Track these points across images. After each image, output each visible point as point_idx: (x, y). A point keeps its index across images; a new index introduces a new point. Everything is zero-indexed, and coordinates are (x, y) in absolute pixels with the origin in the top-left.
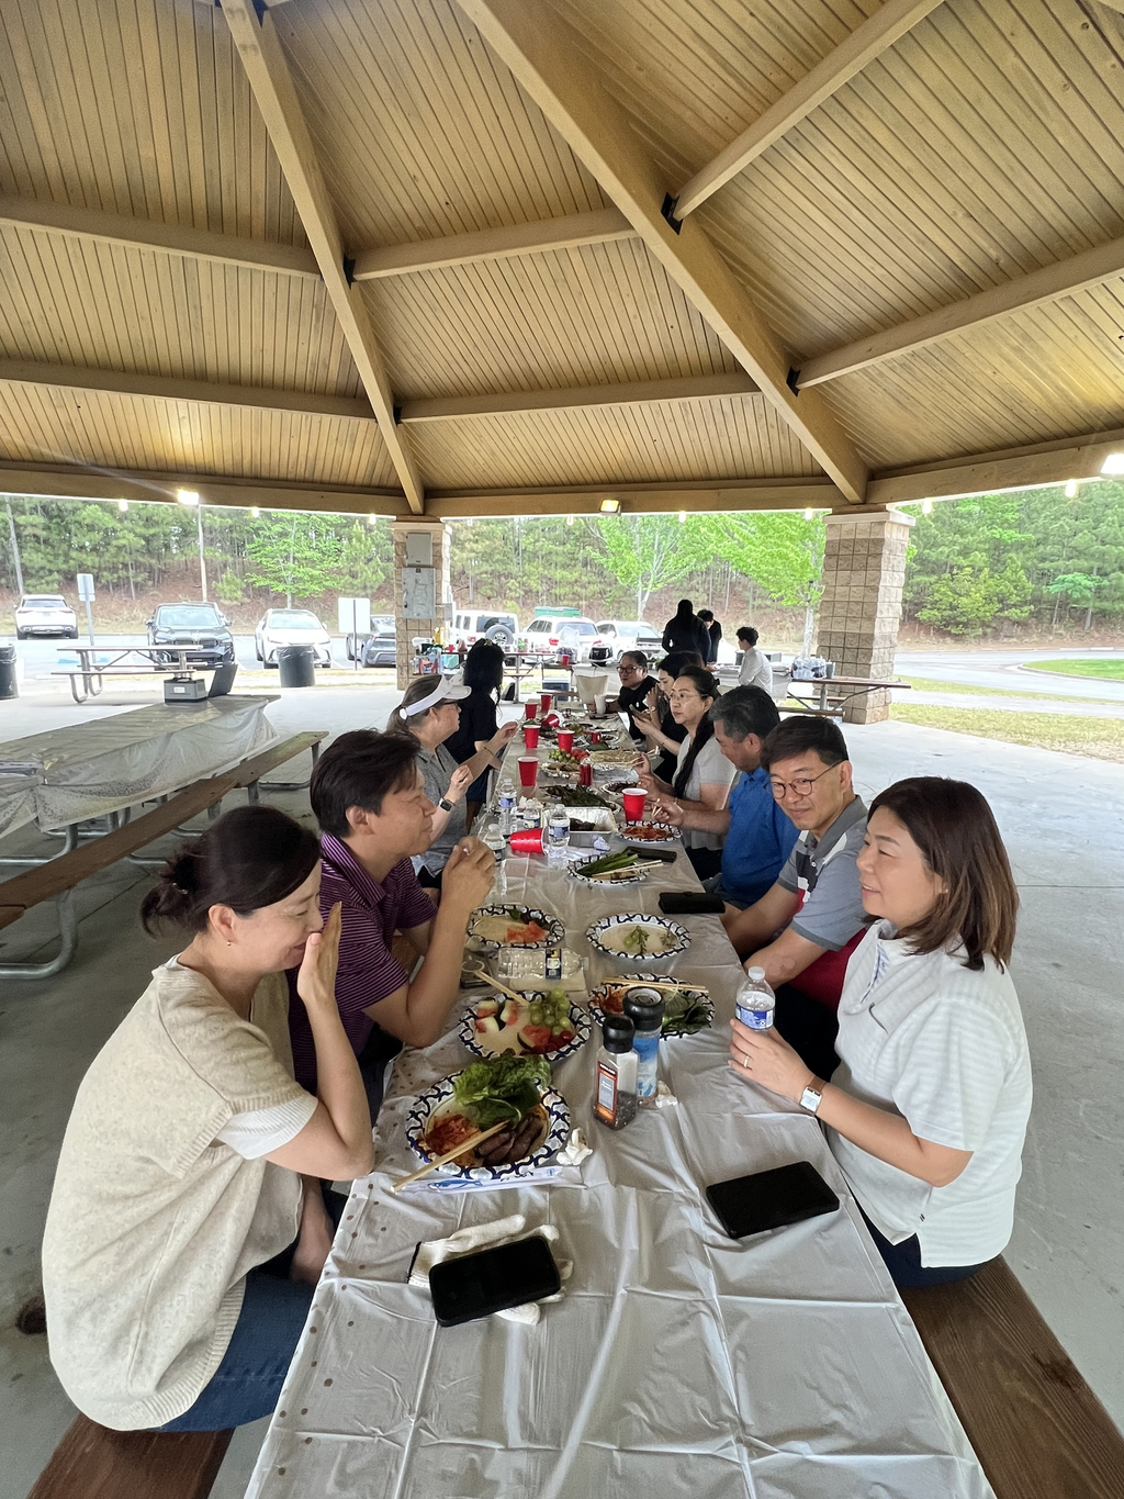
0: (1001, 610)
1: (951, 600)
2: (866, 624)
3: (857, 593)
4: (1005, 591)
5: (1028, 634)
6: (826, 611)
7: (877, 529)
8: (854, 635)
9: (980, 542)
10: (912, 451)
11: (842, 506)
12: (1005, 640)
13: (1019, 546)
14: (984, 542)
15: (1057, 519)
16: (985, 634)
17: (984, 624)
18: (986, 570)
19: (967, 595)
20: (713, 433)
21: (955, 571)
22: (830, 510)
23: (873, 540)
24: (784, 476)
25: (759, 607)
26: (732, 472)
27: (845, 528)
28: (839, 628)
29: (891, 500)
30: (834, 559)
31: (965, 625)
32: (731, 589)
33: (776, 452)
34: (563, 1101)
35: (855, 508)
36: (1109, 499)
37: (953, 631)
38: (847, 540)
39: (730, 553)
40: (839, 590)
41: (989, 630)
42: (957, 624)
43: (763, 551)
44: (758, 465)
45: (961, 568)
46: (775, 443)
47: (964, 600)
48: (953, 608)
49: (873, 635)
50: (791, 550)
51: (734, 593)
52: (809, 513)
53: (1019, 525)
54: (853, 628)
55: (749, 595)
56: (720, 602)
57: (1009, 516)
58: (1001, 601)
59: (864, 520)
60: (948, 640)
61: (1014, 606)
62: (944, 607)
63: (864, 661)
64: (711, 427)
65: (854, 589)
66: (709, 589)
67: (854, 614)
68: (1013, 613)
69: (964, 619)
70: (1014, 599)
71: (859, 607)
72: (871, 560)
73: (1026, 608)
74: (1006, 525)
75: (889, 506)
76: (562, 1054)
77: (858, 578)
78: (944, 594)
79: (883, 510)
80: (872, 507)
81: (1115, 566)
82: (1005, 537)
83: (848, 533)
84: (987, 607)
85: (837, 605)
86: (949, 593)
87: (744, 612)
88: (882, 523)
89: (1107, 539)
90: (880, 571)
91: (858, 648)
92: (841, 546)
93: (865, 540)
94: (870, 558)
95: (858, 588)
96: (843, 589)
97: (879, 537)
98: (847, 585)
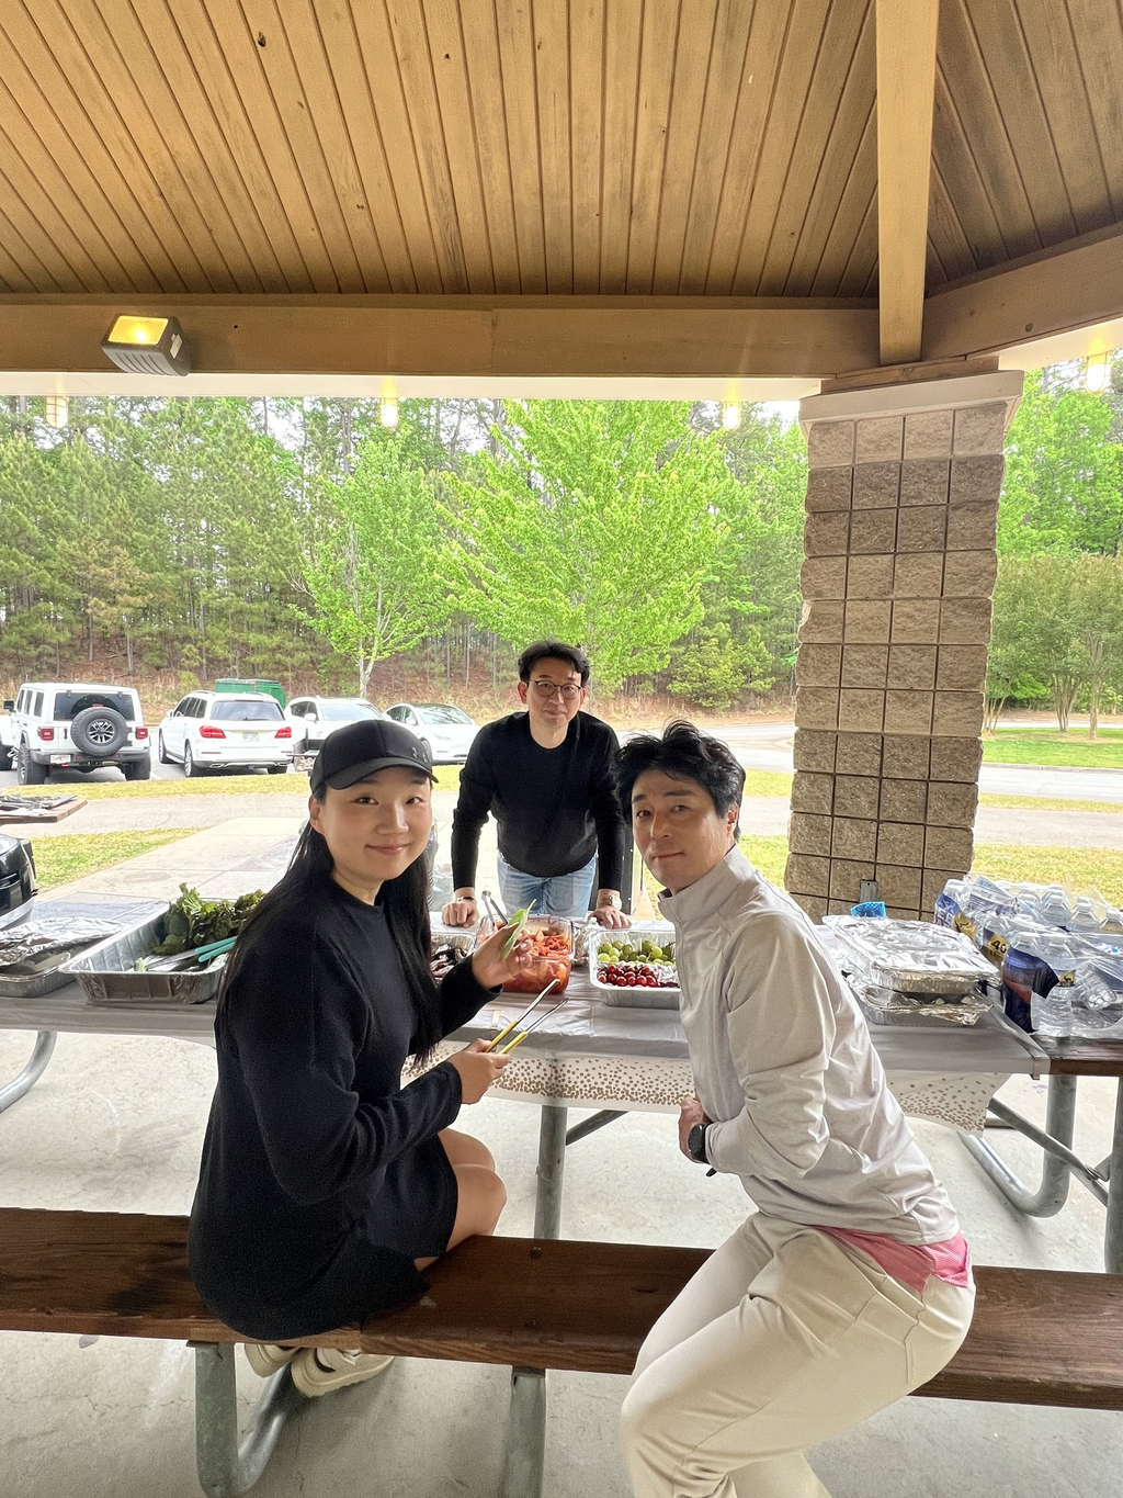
0: (746, 681)
1: (701, 671)
2: (950, 710)
3: (917, 620)
4: (749, 662)
5: (770, 706)
6: (819, 674)
7: (976, 427)
8: (911, 742)
9: (721, 612)
12: (752, 712)
13: (755, 618)
15: (788, 591)
16: (732, 707)
17: (732, 696)
18: (730, 642)
19: (715, 666)
21: (702, 642)
23: (962, 462)
27: (868, 431)
28: (865, 722)
29: (1015, 340)
30: (839, 523)
31: (716, 697)
37: (704, 704)
39: (475, 606)
40: (860, 611)
41: (736, 703)
42: (707, 697)
45: (707, 639)
47: (714, 672)
48: (703, 679)
53: (754, 598)
54: (907, 721)
56: (460, 674)
57: (744, 587)
58: (744, 673)
60: (700, 713)
61: (758, 677)
62: (694, 679)
66: (446, 658)
68: (758, 685)
69: (714, 691)
70: (758, 670)
71: (928, 661)
72: (959, 521)
73: (768, 680)
77: (919, 574)
78: (693, 665)
80: (951, 363)
82: (744, 608)
83: (880, 444)
84: (734, 680)
85: (853, 655)
86: (698, 664)
88: (993, 409)
90: (992, 550)
91: (927, 782)
92: (858, 485)
93: (939, 463)
94: (955, 516)
95: (919, 604)
96: (870, 608)
97: (984, 451)
98: (883, 596)
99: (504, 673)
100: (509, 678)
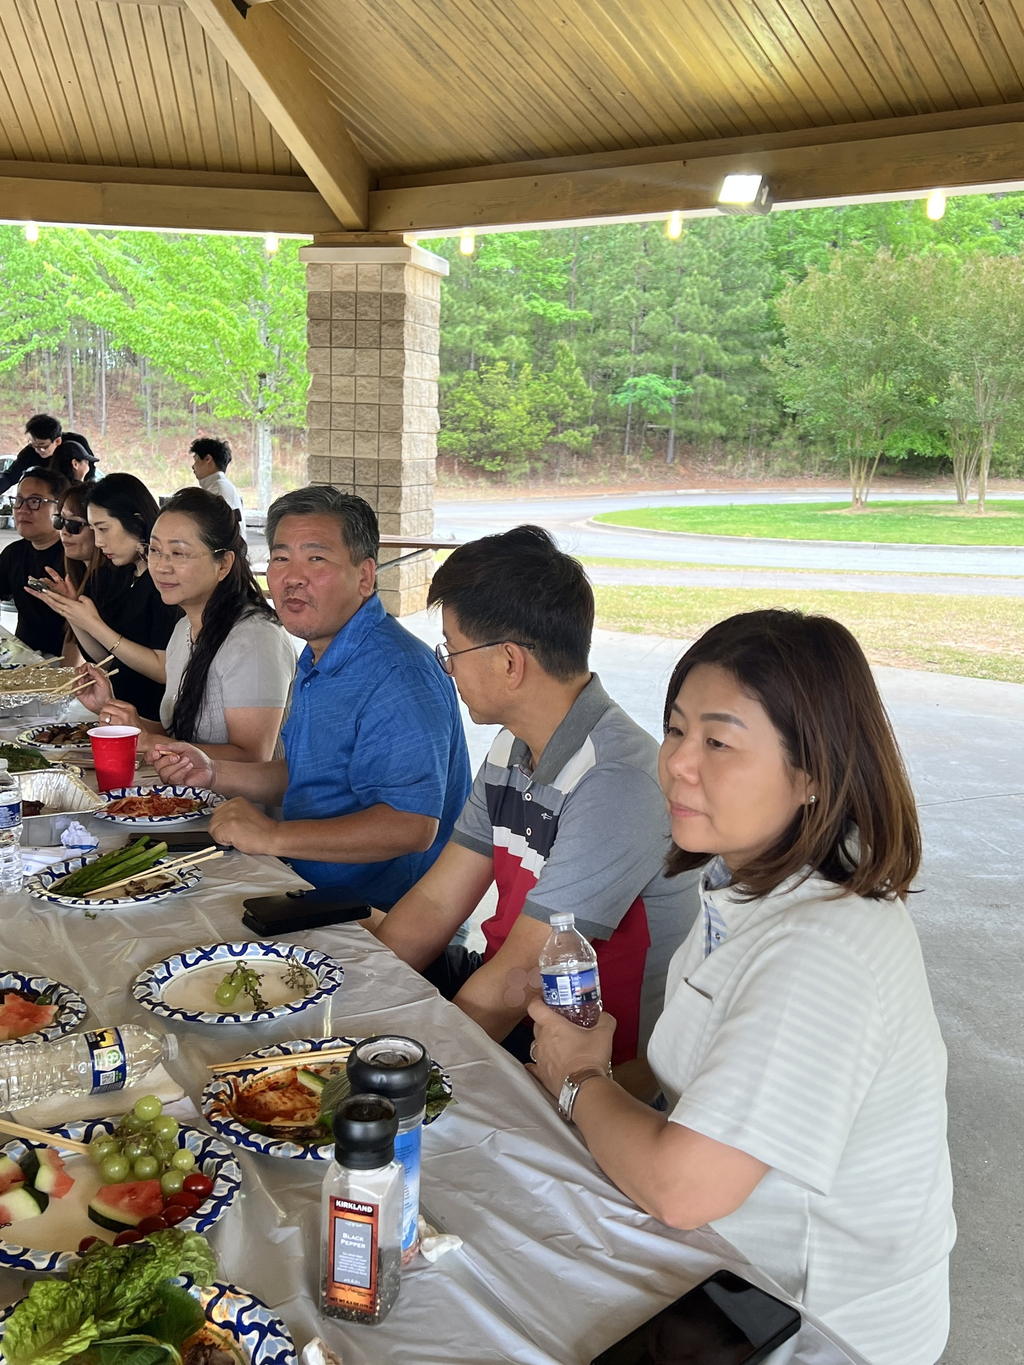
0: (554, 432)
1: (482, 415)
2: (387, 443)
3: (368, 389)
4: (557, 401)
5: (595, 473)
6: (318, 421)
7: (392, 276)
8: (369, 462)
9: (516, 319)
10: (440, 144)
11: (331, 233)
12: (563, 481)
13: (569, 328)
14: (523, 320)
15: (619, 288)
16: (534, 471)
17: (532, 456)
18: (528, 368)
19: (504, 406)
20: (86, 69)
21: (483, 368)
22: (309, 238)
23: (387, 296)
24: (225, 168)
25: (166, 423)
26: (126, 152)
27: (338, 271)
28: (343, 451)
29: (412, 228)
30: (324, 327)
31: (505, 456)
32: (109, 388)
33: (208, 119)
34: (256, 1302)
35: (351, 237)
36: (686, 261)
37: (488, 467)
38: (344, 293)
39: (109, 314)
40: (339, 382)
41: (539, 465)
42: (494, 455)
43: (173, 312)
44: (175, 141)
45: (491, 362)
46: (206, 102)
47: (501, 416)
48: (485, 428)
49: (400, 462)
50: (221, 315)
51: (115, 396)
52: (272, 240)
53: (569, 295)
54: (366, 450)
55: (144, 399)
56: (91, 412)
57: (553, 279)
58: (552, 418)
59: (367, 260)
60: (482, 482)
61: (571, 425)
62: (472, 426)
63: (388, 508)
64: (82, 56)
65: (362, 381)
66: (66, 386)
67: (366, 427)
68: (571, 437)
69: (502, 447)
70: (571, 414)
71: (374, 414)
72: (386, 331)
73: (587, 430)
74: (550, 293)
75: (409, 238)
76: (207, 1219)
77: (368, 361)
78: (470, 405)
79: (398, 243)
80: (379, 237)
81: (700, 364)
82: (550, 313)
83: (345, 280)
84: (534, 428)
85: (337, 409)
86: (478, 403)
87: (140, 431)
88: (400, 267)
89: (688, 322)
90: (403, 349)
91: (378, 486)
92: (334, 304)
93: (375, 295)
94: (384, 327)
95: (369, 380)
96: (345, 381)
97: (396, 290)
98: (351, 374)
99: (164, 413)
100: (173, 420)
